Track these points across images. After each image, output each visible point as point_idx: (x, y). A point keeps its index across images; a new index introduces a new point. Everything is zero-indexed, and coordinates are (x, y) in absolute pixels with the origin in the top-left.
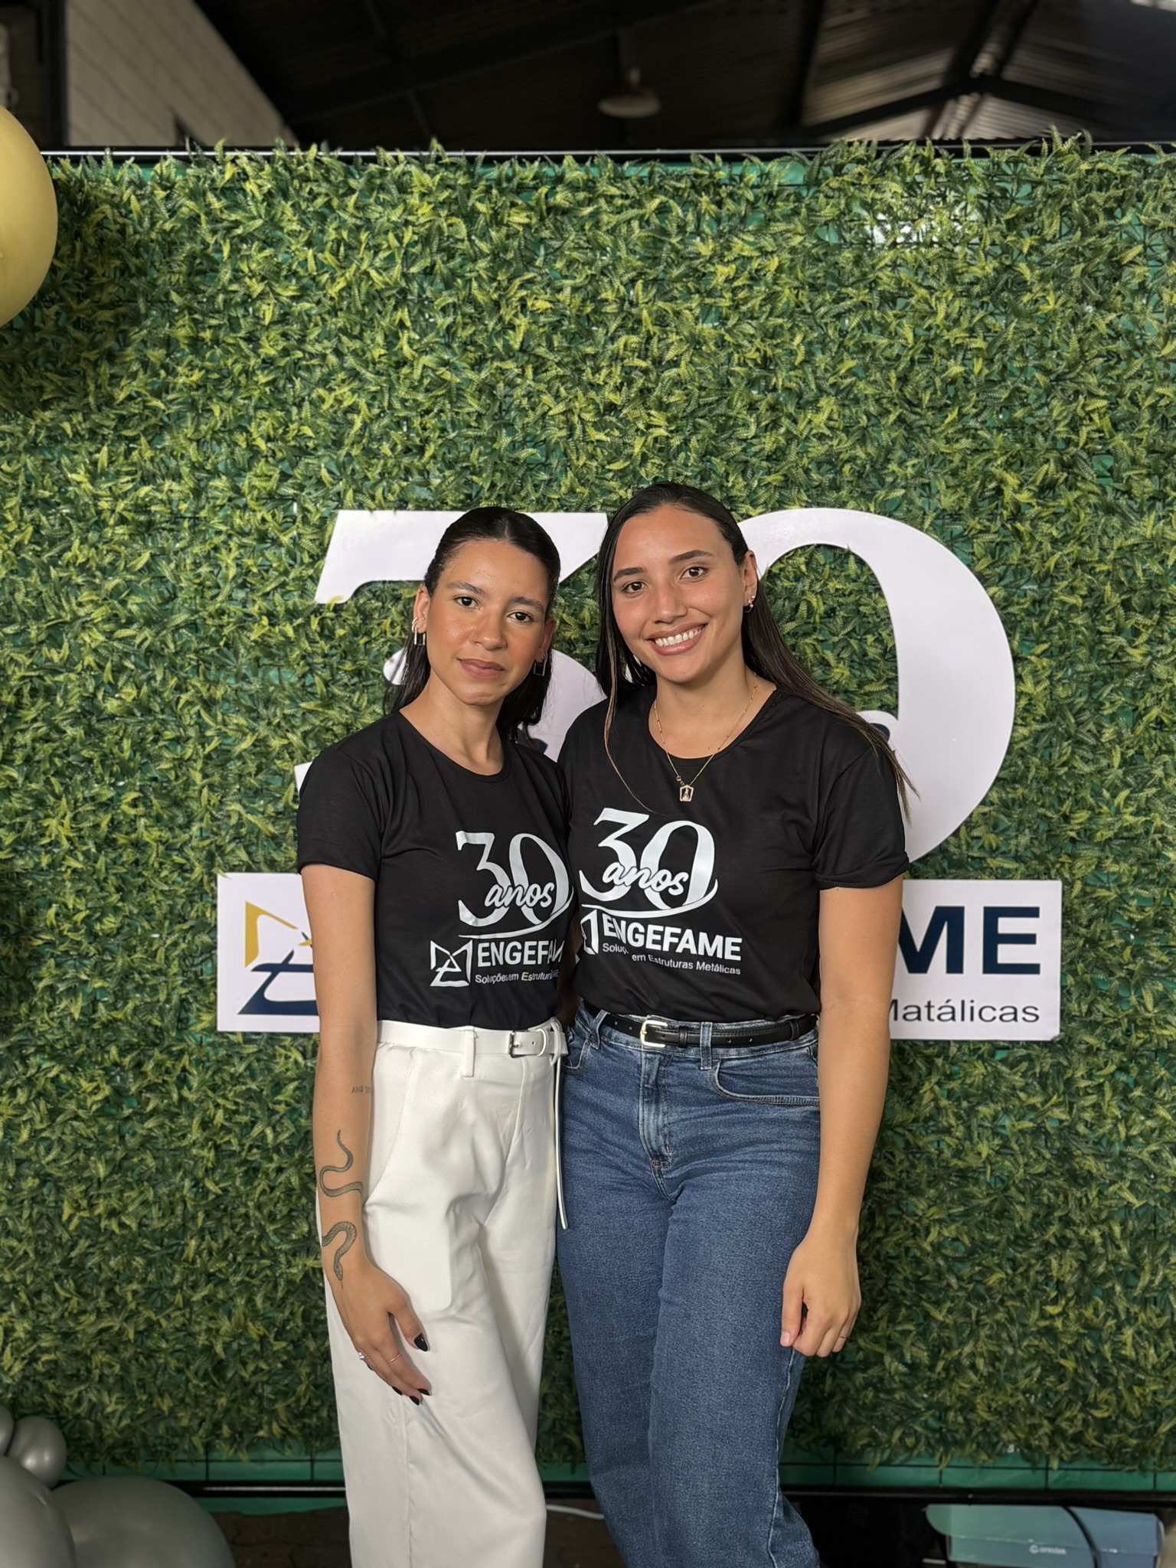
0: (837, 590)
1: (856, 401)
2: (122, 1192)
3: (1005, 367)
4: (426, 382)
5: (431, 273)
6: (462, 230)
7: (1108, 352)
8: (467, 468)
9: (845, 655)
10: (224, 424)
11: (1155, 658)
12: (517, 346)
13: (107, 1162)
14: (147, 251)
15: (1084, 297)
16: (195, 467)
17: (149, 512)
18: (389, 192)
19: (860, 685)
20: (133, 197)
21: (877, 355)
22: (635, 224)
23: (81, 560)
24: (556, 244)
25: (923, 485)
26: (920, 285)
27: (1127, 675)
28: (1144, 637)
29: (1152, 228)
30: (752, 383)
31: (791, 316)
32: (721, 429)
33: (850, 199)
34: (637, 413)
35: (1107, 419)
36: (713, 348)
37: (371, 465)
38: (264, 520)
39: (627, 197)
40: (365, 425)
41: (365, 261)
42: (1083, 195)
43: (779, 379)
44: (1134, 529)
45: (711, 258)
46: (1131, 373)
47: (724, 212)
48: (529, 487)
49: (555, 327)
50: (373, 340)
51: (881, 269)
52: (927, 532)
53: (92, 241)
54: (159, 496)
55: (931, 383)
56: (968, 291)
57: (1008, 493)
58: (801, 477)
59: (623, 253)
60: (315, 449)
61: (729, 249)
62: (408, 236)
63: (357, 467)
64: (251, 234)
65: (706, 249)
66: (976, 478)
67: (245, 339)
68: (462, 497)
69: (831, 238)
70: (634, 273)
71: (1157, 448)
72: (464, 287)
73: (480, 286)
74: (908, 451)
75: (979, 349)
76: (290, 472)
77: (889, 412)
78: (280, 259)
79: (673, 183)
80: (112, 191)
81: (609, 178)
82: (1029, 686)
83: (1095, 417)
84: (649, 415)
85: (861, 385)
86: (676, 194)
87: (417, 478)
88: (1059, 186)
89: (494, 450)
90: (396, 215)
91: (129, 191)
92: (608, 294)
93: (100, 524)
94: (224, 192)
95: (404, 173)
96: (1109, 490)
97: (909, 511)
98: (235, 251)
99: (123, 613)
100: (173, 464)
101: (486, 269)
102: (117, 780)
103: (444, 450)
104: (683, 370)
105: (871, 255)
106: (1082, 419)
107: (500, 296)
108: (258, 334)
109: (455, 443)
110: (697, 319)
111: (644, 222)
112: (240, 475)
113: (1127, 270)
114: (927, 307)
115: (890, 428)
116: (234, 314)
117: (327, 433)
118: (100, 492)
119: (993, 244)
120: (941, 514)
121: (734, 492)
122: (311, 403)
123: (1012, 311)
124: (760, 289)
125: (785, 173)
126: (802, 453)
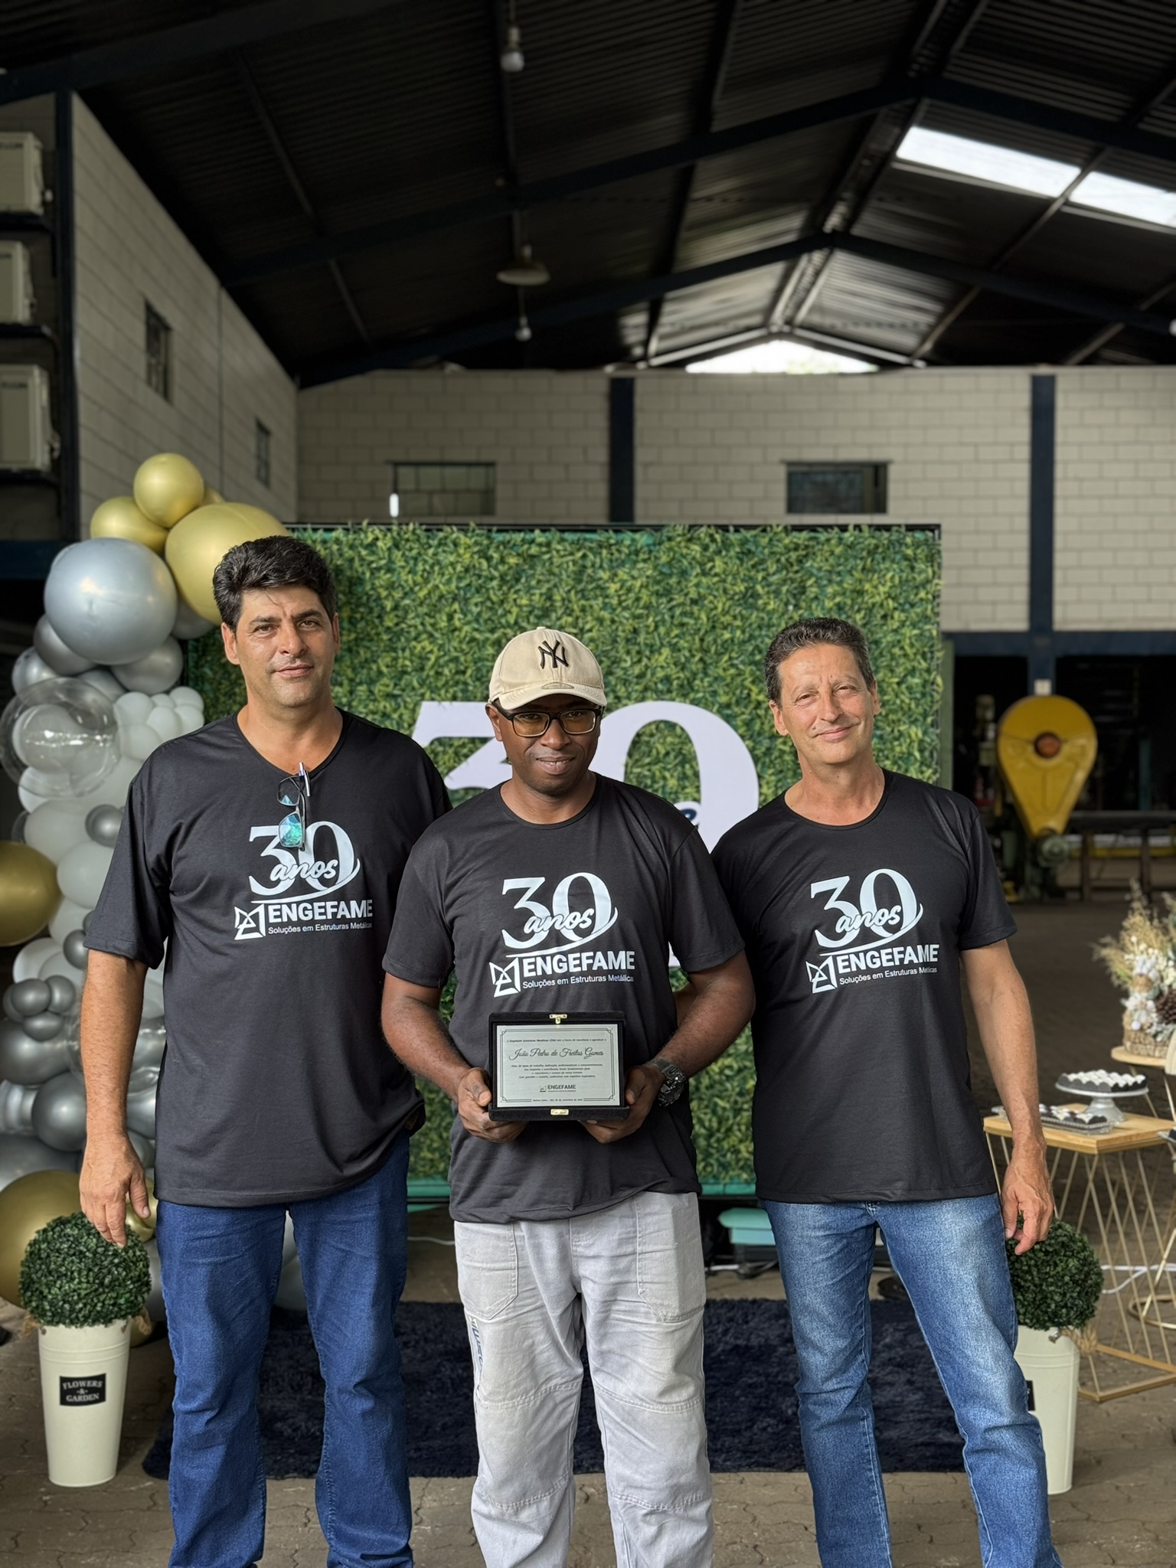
0: (671, 742)
1: (679, 650)
4: (467, 639)
5: (470, 586)
6: (485, 564)
9: (675, 774)
10: (366, 659)
15: (787, 604)
16: (351, 680)
18: (449, 547)
19: (682, 789)
21: (689, 628)
22: (571, 564)
24: (531, 572)
25: (712, 691)
26: (710, 594)
29: (820, 569)
30: (628, 641)
31: (647, 608)
32: (613, 662)
33: (675, 553)
36: (608, 623)
37: (437, 679)
38: (385, 707)
39: (566, 550)
40: (436, 660)
41: (436, 580)
43: (641, 639)
45: (608, 580)
47: (614, 558)
49: (531, 612)
50: (440, 618)
51: (690, 587)
52: (714, 713)
55: (715, 641)
56: (733, 598)
57: (753, 696)
58: (653, 686)
59: (564, 577)
60: (411, 672)
61: (616, 575)
62: (459, 568)
63: (432, 680)
64: (380, 567)
65: (604, 575)
66: (738, 688)
67: (376, 618)
69: (666, 570)
70: (569, 588)
72: (486, 593)
73: (494, 593)
74: (705, 674)
75: (738, 626)
76: (397, 682)
77: (695, 656)
78: (394, 579)
79: (589, 543)
81: (558, 541)
82: (765, 790)
85: (682, 642)
86: (591, 549)
87: (462, 686)
90: (452, 558)
92: (557, 597)
94: (367, 546)
95: (458, 538)
97: (706, 703)
98: (372, 574)
101: (498, 585)
104: (594, 634)
105: (686, 580)
107: (504, 598)
108: (383, 615)
110: (601, 609)
111: (575, 563)
112: (373, 684)
113: (808, 590)
114: (713, 605)
115: (697, 663)
116: (371, 605)
117: (417, 664)
119: (745, 575)
120: (721, 705)
121: (620, 694)
122: (409, 649)
123: (754, 607)
124: (632, 595)
125: (643, 539)
126: (653, 674)
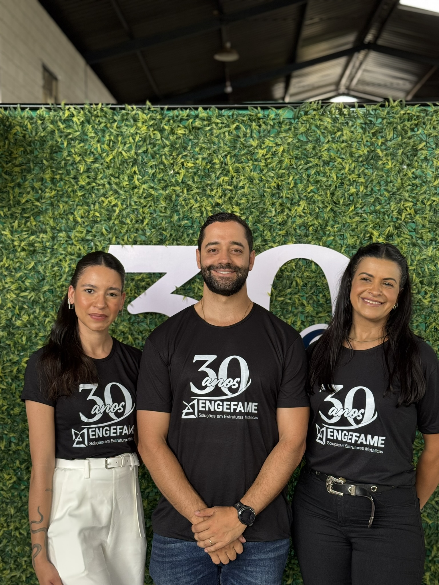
0: (307, 276)
1: (314, 203)
2: (20, 520)
3: (372, 189)
4: (144, 195)
5: (146, 152)
6: (159, 135)
7: (413, 184)
8: (160, 228)
9: (311, 302)
10: (64, 212)
11: (433, 303)
12: (180, 181)
13: (15, 508)
14: (34, 144)
15: (402, 163)
16: (53, 228)
17: (34, 246)
18: (129, 121)
19: (317, 313)
20: (29, 124)
21: (322, 184)
22: (227, 134)
23: (7, 265)
24: (196, 141)
25: (341, 235)
26: (339, 157)
27: (422, 310)
28: (429, 295)
29: (429, 135)
30: (273, 195)
31: (288, 169)
32: (261, 213)
33: (311, 124)
34: (227, 207)
35: (413, 209)
36: (258, 182)
37: (123, 227)
38: (80, 249)
39: (223, 123)
40: (120, 211)
41: (120, 148)
42: (402, 123)
43: (284, 194)
44: (424, 252)
45: (257, 147)
46: (422, 192)
47: (262, 128)
48: (185, 236)
49: (195, 174)
50: (123, 179)
51: (323, 151)
52: (343, 253)
53: (12, 141)
54: (38, 240)
55: (343, 195)
56: (357, 159)
57: (374, 238)
58: (293, 232)
59: (222, 145)
60: (100, 221)
61: (264, 143)
62: (137, 138)
63: (117, 228)
64: (75, 138)
65: (254, 143)
66: (362, 233)
67: (72, 178)
68: (159, 240)
69: (303, 138)
70: (226, 153)
71: (433, 221)
72: (160, 158)
73: (166, 158)
74: (335, 222)
75: (362, 182)
76: (90, 230)
77: (327, 207)
78: (87, 147)
79: (241, 118)
80: (20, 121)
81: (216, 116)
83: (408, 209)
84: (233, 207)
85: (316, 196)
86: (243, 122)
87: (140, 232)
88: (392, 120)
89: (171, 221)
90: (132, 130)
91: (27, 121)
92: (217, 161)
93: (15, 251)
94: (64, 121)
95: (136, 114)
96: (414, 237)
97: (336, 245)
98: (69, 144)
99: (23, 286)
100: (44, 227)
101: (169, 151)
102: (20, 352)
103: (152, 221)
104: (246, 190)
105: (319, 146)
106: (403, 210)
107: (174, 162)
108: (78, 176)
109: (156, 219)
110: (251, 170)
111: (230, 133)
112: (70, 231)
113: (419, 152)
114: (341, 166)
115: (328, 213)
116: (68, 168)
117: (105, 215)
118: (15, 239)
119: (367, 141)
120: (348, 246)
121: (266, 238)
122: (99, 203)
123: (375, 167)
124: (276, 159)
125: (285, 114)
126: (293, 222)
